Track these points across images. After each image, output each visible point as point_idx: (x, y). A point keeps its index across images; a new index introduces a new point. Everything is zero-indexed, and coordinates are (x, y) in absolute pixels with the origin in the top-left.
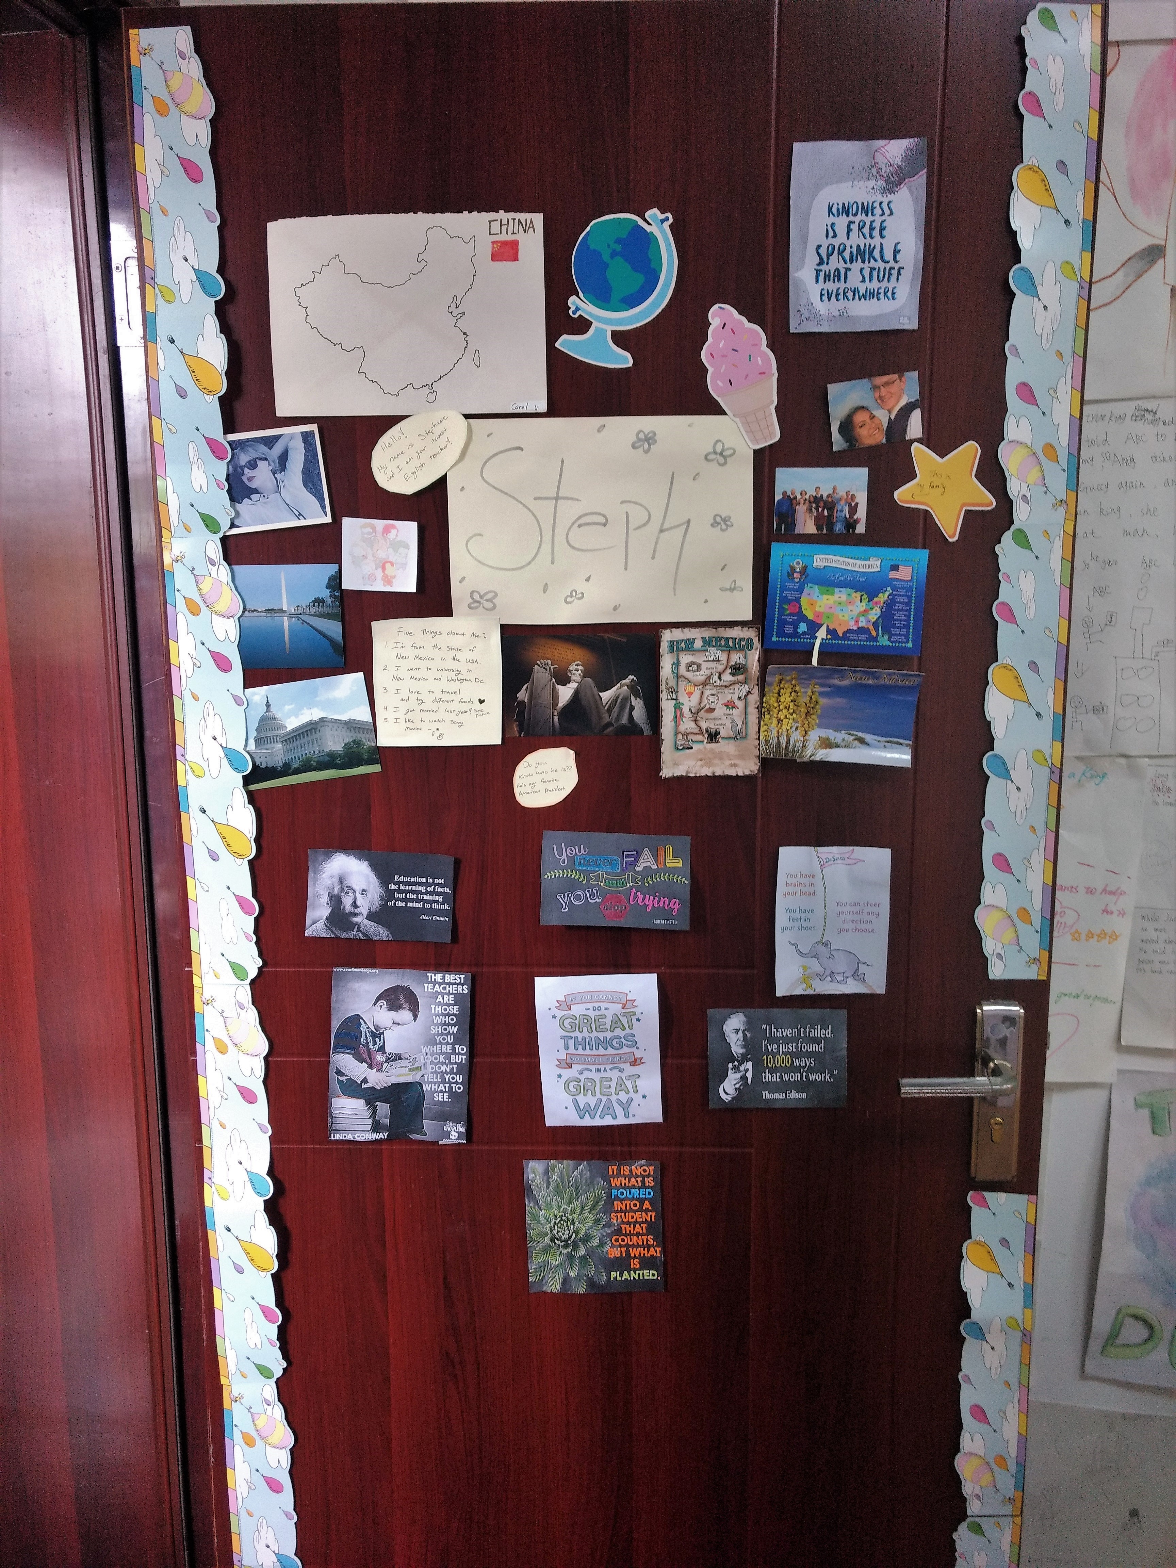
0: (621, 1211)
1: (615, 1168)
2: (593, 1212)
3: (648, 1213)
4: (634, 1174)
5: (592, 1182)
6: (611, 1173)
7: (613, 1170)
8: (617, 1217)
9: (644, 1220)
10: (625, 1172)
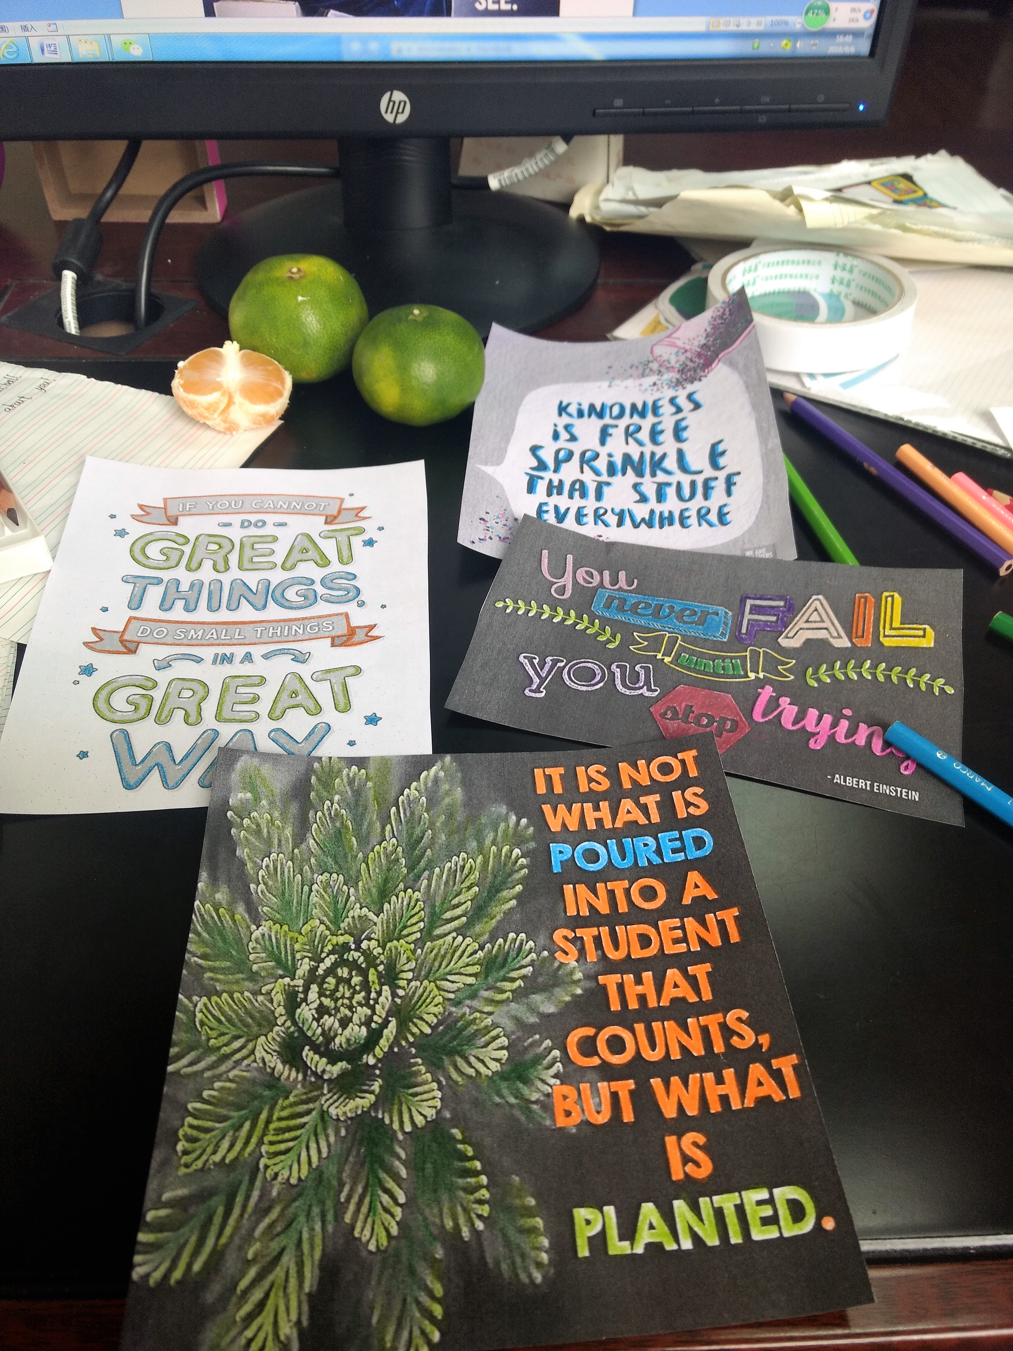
0: (595, 918)
1: (556, 773)
2: (478, 928)
3: (710, 917)
4: (627, 785)
5: (473, 818)
6: (541, 789)
7: (549, 779)
8: (578, 941)
9: (695, 947)
10: (593, 785)
